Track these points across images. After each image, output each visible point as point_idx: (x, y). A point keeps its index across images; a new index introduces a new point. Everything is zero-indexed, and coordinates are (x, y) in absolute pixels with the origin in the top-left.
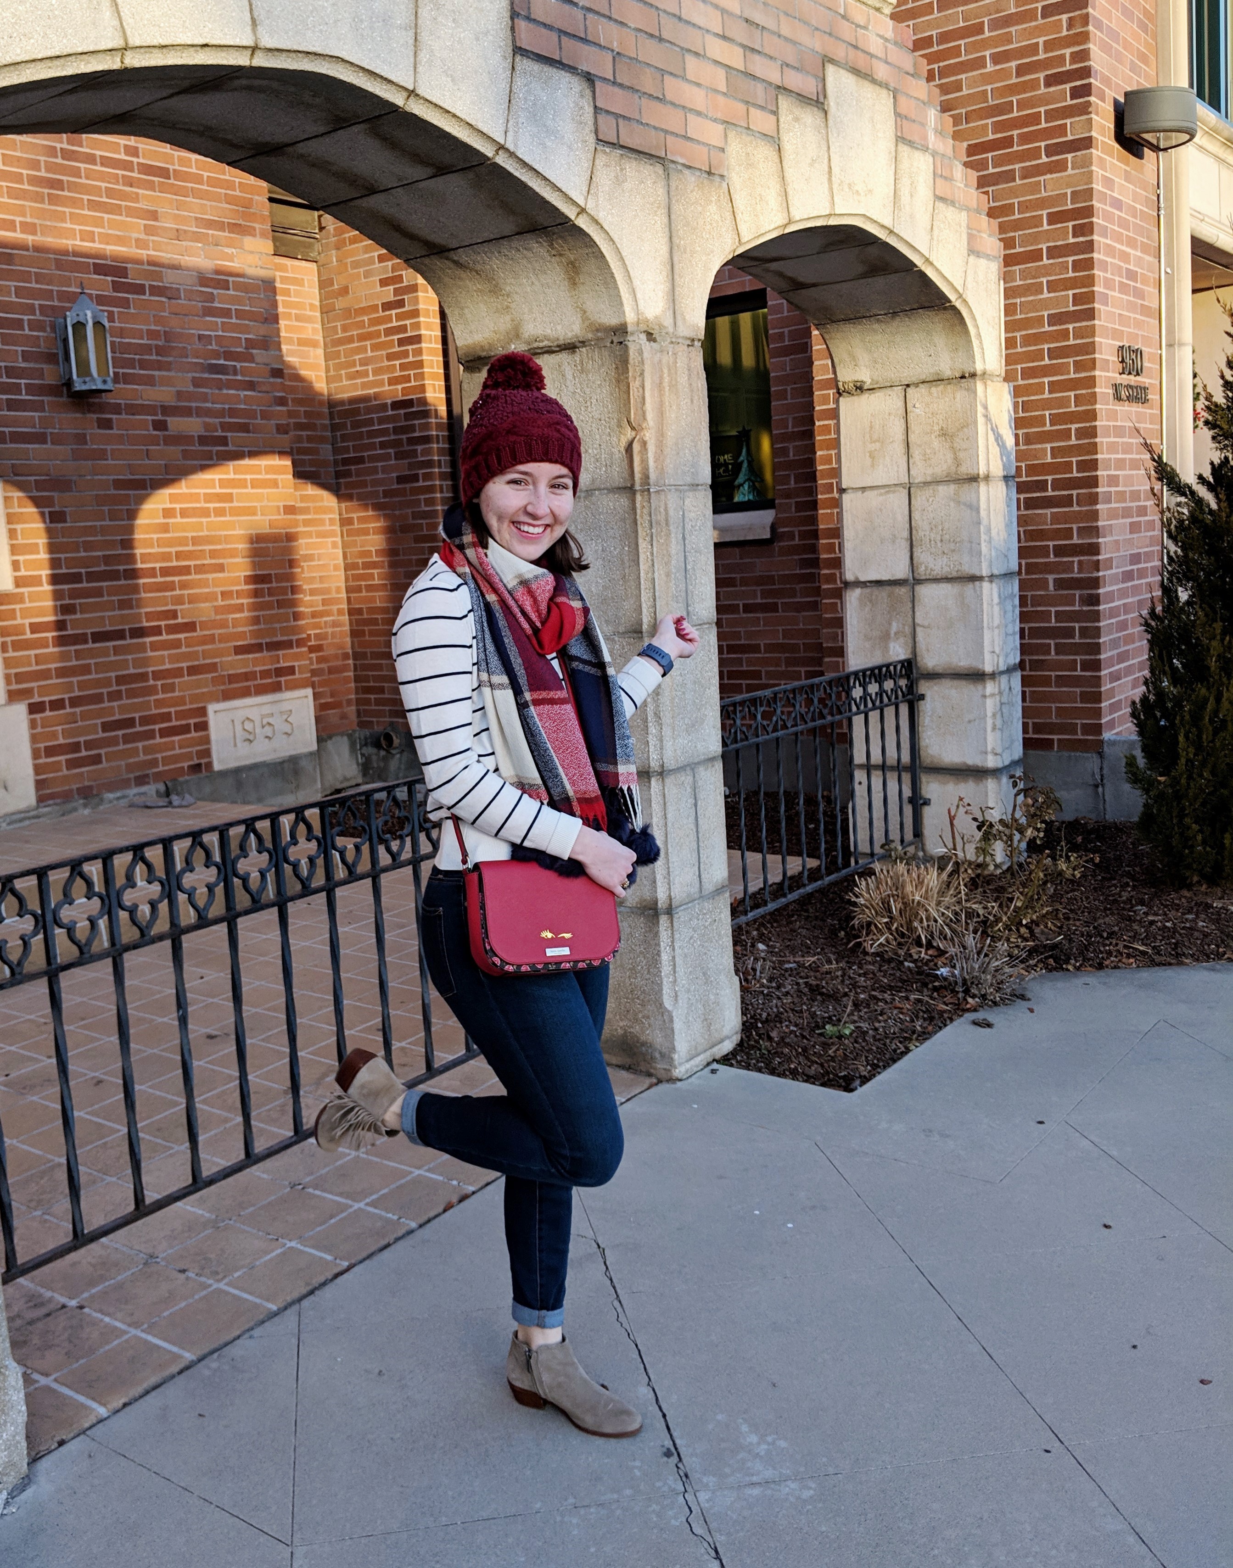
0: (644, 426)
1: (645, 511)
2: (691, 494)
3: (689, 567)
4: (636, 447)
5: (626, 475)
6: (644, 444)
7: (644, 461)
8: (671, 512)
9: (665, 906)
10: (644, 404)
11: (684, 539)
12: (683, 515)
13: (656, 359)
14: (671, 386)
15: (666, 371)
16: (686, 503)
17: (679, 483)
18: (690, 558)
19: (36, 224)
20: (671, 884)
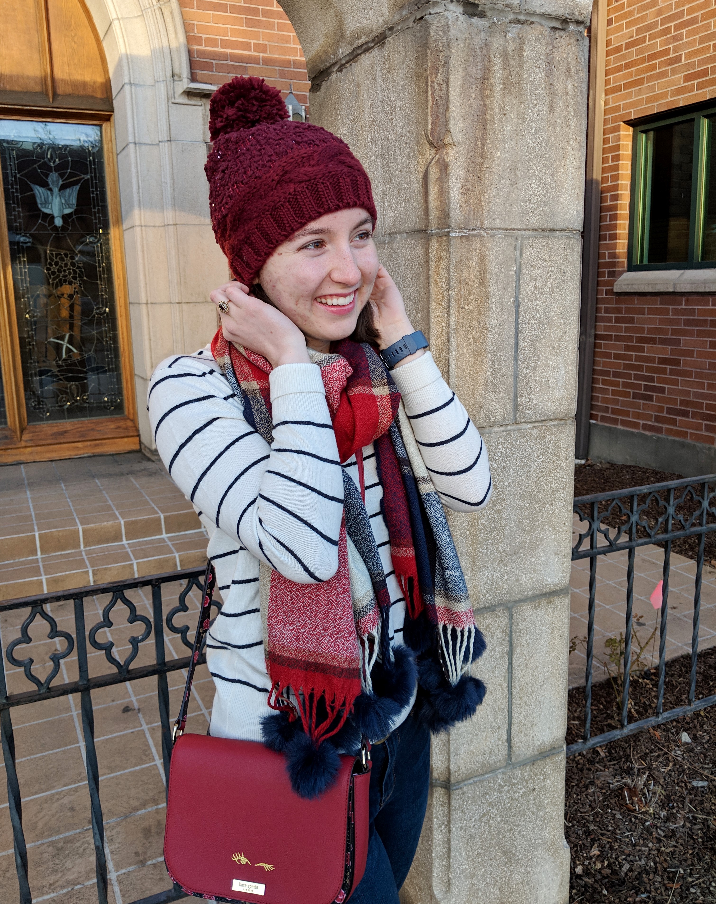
0: (447, 140)
1: (443, 264)
2: (538, 243)
3: (522, 344)
4: (434, 173)
5: (421, 213)
6: (444, 167)
7: (443, 192)
8: (493, 268)
9: (442, 778)
10: (448, 108)
11: (517, 305)
12: (519, 272)
13: (478, 42)
14: (507, 85)
15: (498, 61)
16: (527, 253)
17: (513, 226)
18: (527, 332)
19: (266, 45)
20: (452, 755)
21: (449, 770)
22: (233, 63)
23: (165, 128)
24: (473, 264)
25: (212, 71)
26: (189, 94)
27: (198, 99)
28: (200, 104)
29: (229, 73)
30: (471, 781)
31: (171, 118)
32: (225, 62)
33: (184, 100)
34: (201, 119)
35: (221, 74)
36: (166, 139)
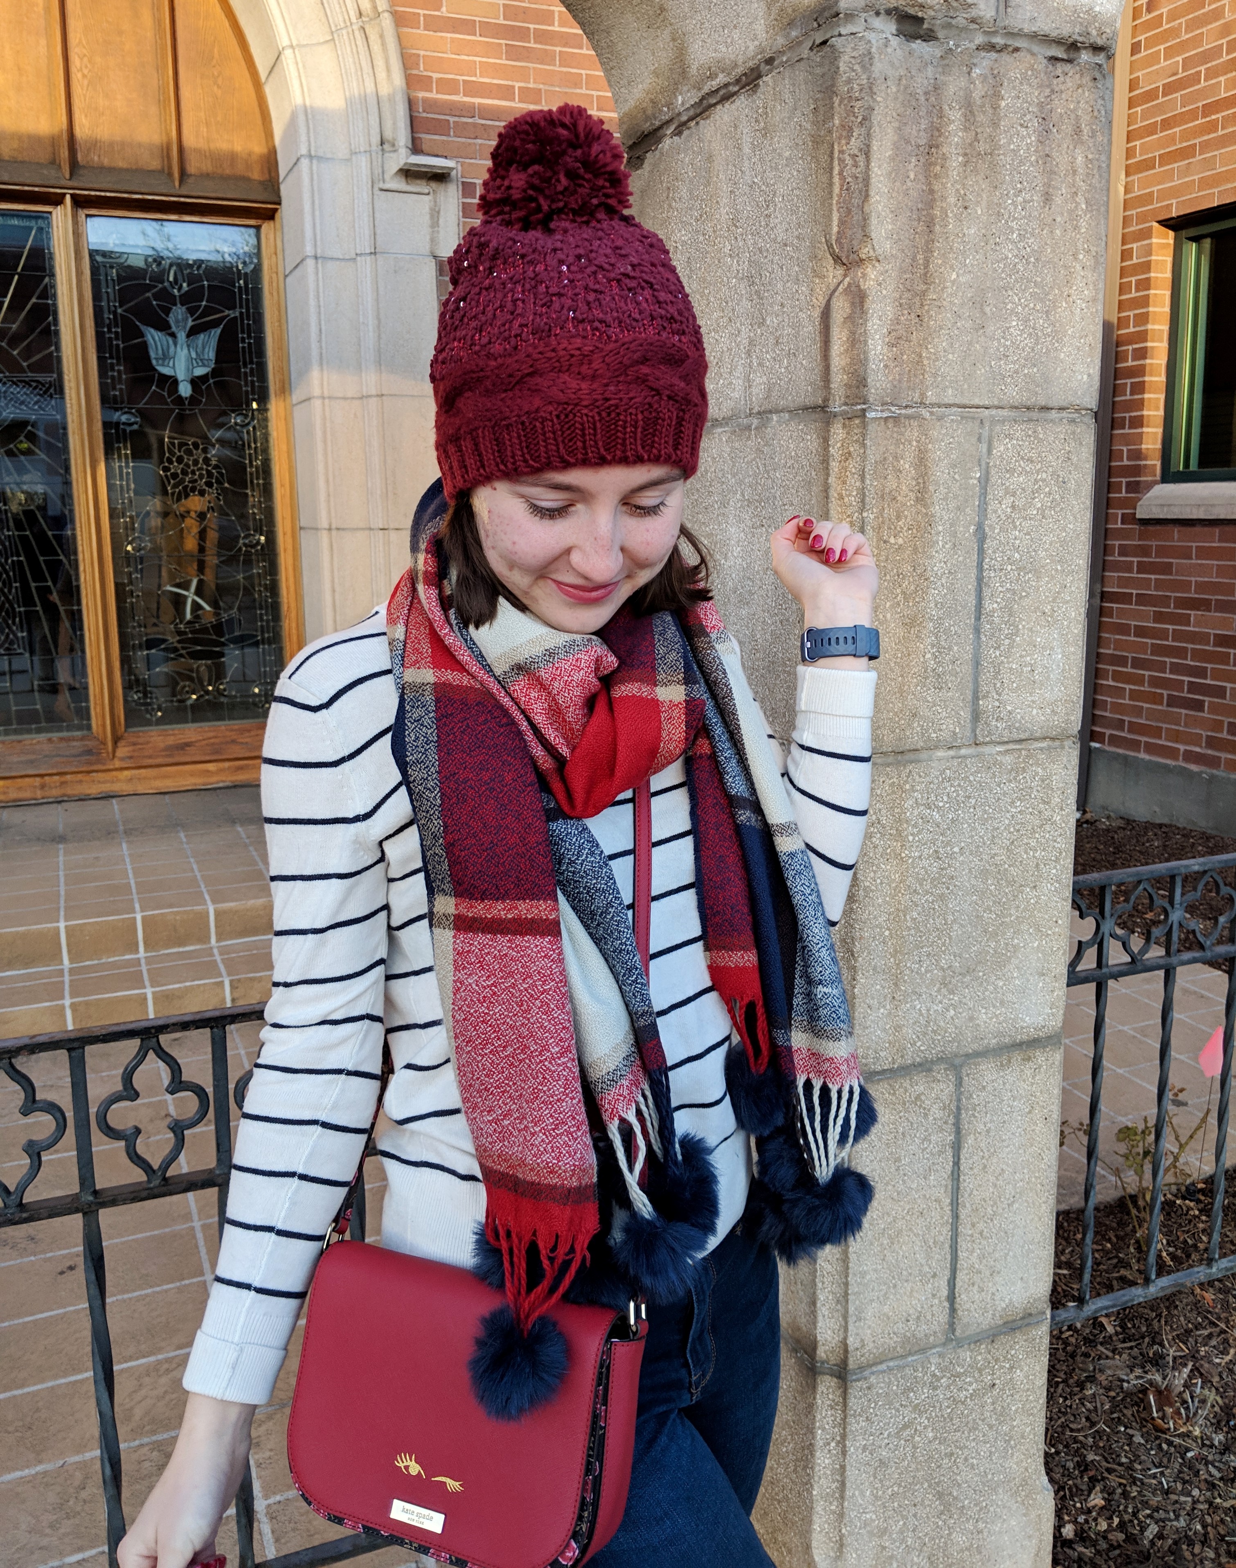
0: (864, 253)
1: (853, 465)
2: (1018, 431)
3: (988, 605)
4: (841, 308)
5: (816, 376)
6: (858, 297)
7: (856, 341)
8: (940, 472)
9: (833, 1360)
10: (867, 196)
11: (981, 537)
12: (985, 481)
13: (921, 83)
14: (970, 156)
15: (955, 116)
16: (999, 449)
17: (976, 401)
18: (996, 585)
19: (540, 90)
20: (851, 1320)
21: (846, 1346)
22: (483, 122)
23: (367, 232)
24: (906, 465)
25: (449, 135)
26: (409, 173)
27: (424, 182)
28: (426, 191)
29: (476, 138)
30: (883, 1367)
31: (377, 215)
32: (470, 120)
33: (400, 184)
34: (428, 217)
35: (463, 140)
36: (368, 251)
